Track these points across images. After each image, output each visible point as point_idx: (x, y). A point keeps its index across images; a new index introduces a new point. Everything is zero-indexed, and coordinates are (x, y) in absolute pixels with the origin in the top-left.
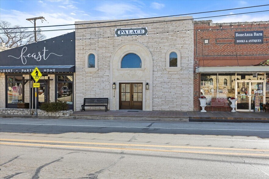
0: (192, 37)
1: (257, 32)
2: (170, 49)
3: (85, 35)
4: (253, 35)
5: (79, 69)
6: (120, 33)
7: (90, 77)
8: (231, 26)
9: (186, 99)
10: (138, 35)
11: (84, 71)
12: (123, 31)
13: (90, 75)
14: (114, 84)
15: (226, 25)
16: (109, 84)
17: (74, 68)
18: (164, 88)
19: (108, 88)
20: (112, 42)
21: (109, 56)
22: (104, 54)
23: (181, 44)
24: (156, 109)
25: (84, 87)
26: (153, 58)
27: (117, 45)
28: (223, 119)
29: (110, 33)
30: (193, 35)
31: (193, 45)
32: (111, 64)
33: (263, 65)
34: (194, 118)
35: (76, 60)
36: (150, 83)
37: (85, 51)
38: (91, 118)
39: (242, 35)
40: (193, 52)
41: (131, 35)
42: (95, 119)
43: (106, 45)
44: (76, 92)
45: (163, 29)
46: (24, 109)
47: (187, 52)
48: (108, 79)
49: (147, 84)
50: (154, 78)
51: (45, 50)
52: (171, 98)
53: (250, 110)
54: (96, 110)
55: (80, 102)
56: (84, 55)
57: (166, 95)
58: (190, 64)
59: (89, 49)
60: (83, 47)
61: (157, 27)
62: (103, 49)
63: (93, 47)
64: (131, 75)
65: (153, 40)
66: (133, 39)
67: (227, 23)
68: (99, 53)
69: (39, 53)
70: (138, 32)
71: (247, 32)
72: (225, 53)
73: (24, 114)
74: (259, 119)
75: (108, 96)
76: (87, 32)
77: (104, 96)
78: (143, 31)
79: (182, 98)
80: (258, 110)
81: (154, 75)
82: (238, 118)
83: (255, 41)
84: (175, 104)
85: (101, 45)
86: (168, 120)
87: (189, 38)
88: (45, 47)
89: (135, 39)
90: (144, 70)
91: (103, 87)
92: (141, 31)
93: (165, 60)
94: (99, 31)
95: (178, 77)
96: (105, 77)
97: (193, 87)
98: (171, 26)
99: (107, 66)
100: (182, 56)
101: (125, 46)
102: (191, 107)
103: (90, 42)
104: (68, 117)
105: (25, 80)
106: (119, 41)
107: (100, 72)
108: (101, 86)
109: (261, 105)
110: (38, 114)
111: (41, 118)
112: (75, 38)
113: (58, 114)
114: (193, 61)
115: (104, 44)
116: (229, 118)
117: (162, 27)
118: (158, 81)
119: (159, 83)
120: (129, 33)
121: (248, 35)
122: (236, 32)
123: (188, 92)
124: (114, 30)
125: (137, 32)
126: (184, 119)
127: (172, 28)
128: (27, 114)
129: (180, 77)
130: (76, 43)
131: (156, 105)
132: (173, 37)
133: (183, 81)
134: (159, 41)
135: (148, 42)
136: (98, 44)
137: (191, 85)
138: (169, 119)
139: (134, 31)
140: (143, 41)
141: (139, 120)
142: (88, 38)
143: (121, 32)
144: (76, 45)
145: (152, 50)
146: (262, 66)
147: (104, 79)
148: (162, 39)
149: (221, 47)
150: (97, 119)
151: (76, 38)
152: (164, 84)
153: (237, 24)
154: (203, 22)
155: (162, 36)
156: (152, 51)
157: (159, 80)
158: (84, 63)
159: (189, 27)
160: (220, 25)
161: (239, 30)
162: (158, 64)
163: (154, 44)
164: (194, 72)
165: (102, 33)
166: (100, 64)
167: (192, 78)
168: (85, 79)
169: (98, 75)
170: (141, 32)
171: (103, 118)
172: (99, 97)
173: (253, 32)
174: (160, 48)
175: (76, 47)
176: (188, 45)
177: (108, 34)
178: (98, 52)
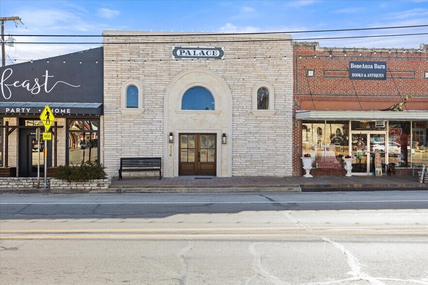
0: (290, 65)
1: (379, 63)
2: (259, 82)
3: (121, 54)
4: (374, 67)
5: (110, 110)
6: (181, 54)
7: (129, 124)
8: (344, 52)
9: (282, 158)
10: (208, 58)
11: (118, 113)
12: (186, 51)
13: (130, 119)
14: (171, 134)
15: (337, 50)
16: (162, 135)
17: (102, 107)
18: (249, 141)
19: (160, 141)
20: (166, 68)
21: (161, 89)
22: (154, 87)
23: (275, 76)
24: (237, 174)
25: (118, 139)
26: (233, 95)
27: (175, 72)
28: (348, 186)
29: (164, 52)
30: (292, 63)
31: (292, 78)
32: (166, 103)
33: (395, 109)
34: (308, 186)
35: (105, 95)
36: (229, 134)
37: (121, 80)
38: (148, 190)
39: (358, 66)
40: (292, 89)
41: (198, 58)
42: (155, 193)
43: (156, 72)
44: (105, 148)
45: (248, 52)
46: (20, 178)
47: (283, 88)
48: (160, 127)
49: (224, 135)
50: (233, 127)
51: (47, 76)
52: (260, 157)
53: (368, 173)
54: (140, 177)
55: (111, 165)
56: (120, 87)
57: (252, 153)
58: (288, 106)
59: (128, 78)
60: (117, 73)
61: (239, 47)
62: (151, 78)
63: (134, 74)
64: (197, 121)
65: (232, 67)
66: (202, 64)
67: (339, 49)
68: (144, 85)
69: (36, 81)
70: (209, 53)
71: (366, 63)
72: (337, 92)
73: (19, 186)
74: (394, 185)
75: (161, 154)
76: (124, 49)
77: (154, 154)
78: (218, 53)
79: (275, 157)
80: (380, 173)
81: (233, 122)
82: (368, 185)
83: (376, 75)
84: (265, 166)
85: (148, 72)
86: (271, 190)
87: (287, 67)
88: (47, 71)
89: (205, 64)
90: (218, 114)
91: (151, 139)
92: (214, 52)
93: (251, 99)
94: (145, 48)
95: (270, 125)
96: (156, 124)
97: (292, 140)
98: (260, 48)
99: (159, 106)
100: (276, 93)
101: (188, 75)
102: (289, 170)
103: (130, 65)
104: (107, 189)
105: (10, 127)
106: (179, 67)
107: (146, 116)
108: (148, 139)
109: (383, 166)
110: (51, 185)
111: (56, 192)
112: (103, 58)
113: (88, 185)
114: (292, 102)
115: (154, 70)
116: (356, 186)
117: (246, 47)
118: (240, 131)
119: (242, 133)
120: (195, 54)
121: (366, 67)
122: (351, 62)
123: (285, 147)
124: (170, 48)
125: (207, 53)
126: (295, 189)
127: (261, 50)
128: (26, 187)
129: (273, 125)
130: (104, 67)
131: (237, 168)
132: (263, 65)
133: (278, 131)
134: (242, 69)
135: (225, 71)
136: (143, 70)
137: (288, 138)
138: (273, 189)
139: (202, 51)
140: (217, 68)
141: (226, 192)
142: (126, 58)
143: (182, 52)
144: (104, 69)
145: (231, 82)
146: (394, 111)
147: (153, 126)
148: (247, 66)
149: (331, 82)
150: (158, 191)
151: (105, 58)
152: (249, 135)
153: (353, 50)
154: (306, 45)
155: (247, 62)
156: (231, 84)
157: (241, 129)
158: (119, 100)
159: (287, 50)
160: (329, 50)
161: (356, 60)
162: (241, 105)
163: (234, 73)
164: (294, 118)
165: (151, 52)
166: (147, 102)
167: (291, 126)
168: (121, 126)
169: (144, 121)
170: (214, 55)
171: (167, 190)
172: (145, 157)
173: (372, 63)
174: (244, 80)
175: (104, 73)
176: (285, 78)
177: (161, 55)
178: (143, 82)
